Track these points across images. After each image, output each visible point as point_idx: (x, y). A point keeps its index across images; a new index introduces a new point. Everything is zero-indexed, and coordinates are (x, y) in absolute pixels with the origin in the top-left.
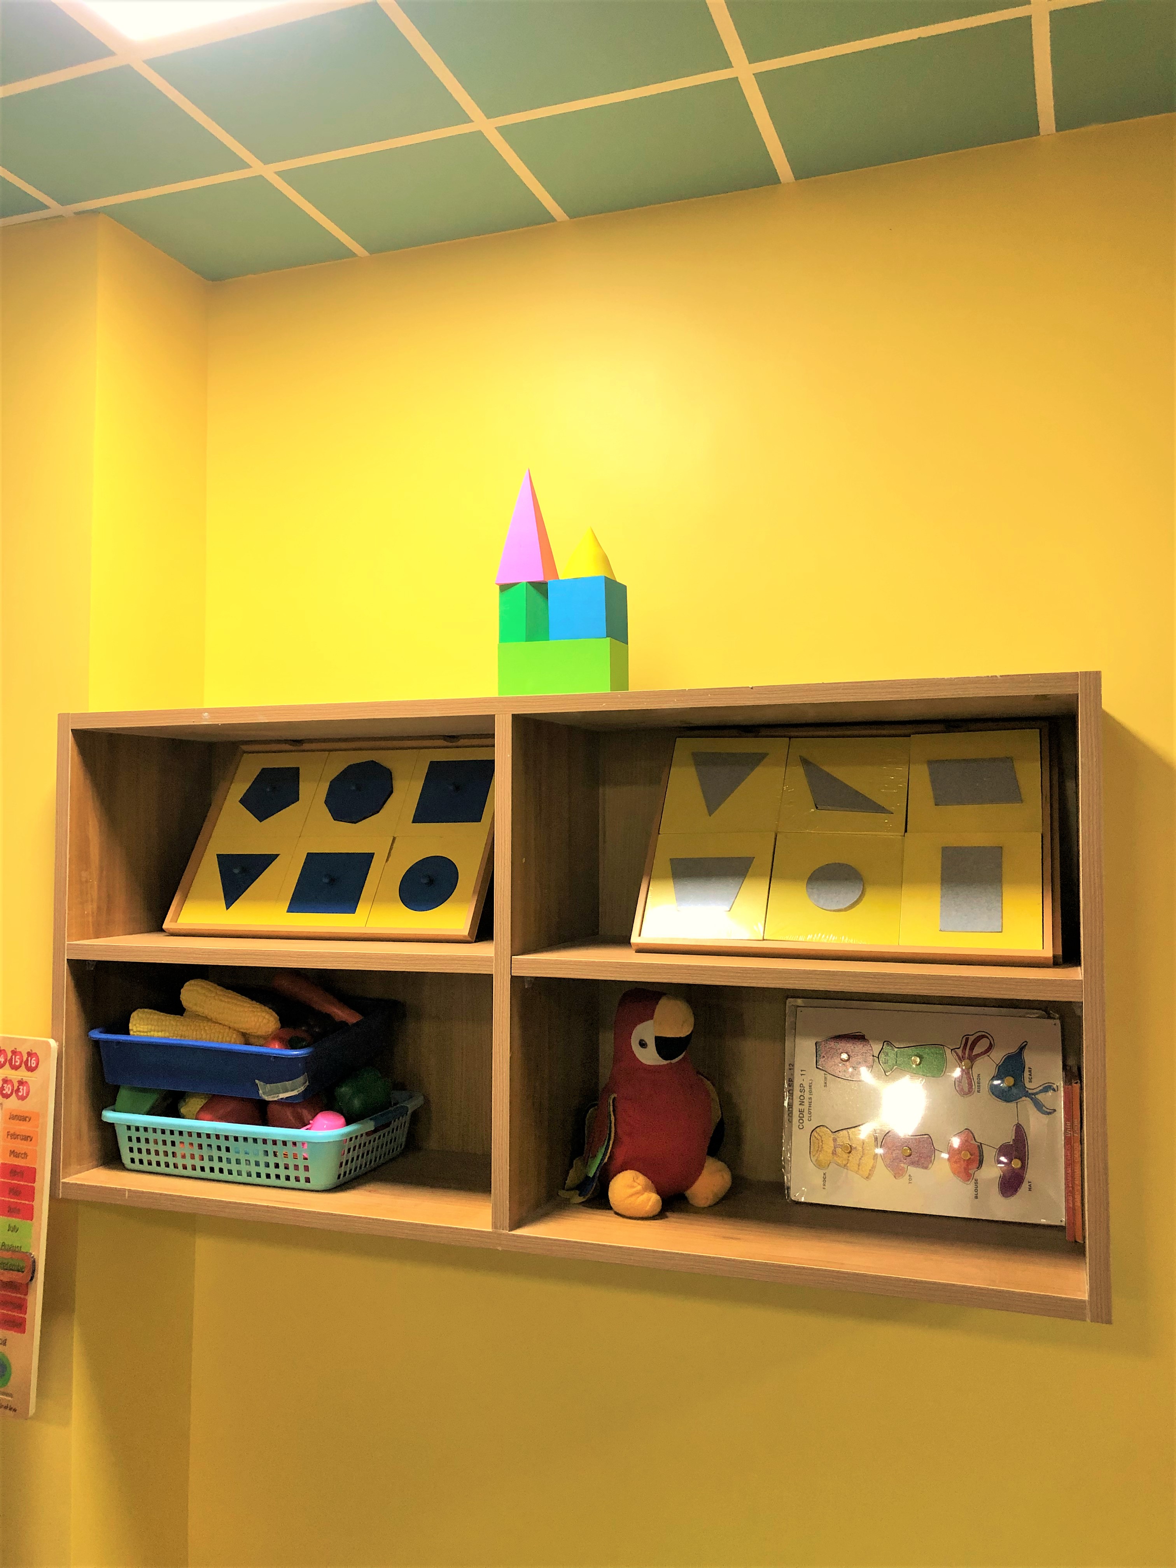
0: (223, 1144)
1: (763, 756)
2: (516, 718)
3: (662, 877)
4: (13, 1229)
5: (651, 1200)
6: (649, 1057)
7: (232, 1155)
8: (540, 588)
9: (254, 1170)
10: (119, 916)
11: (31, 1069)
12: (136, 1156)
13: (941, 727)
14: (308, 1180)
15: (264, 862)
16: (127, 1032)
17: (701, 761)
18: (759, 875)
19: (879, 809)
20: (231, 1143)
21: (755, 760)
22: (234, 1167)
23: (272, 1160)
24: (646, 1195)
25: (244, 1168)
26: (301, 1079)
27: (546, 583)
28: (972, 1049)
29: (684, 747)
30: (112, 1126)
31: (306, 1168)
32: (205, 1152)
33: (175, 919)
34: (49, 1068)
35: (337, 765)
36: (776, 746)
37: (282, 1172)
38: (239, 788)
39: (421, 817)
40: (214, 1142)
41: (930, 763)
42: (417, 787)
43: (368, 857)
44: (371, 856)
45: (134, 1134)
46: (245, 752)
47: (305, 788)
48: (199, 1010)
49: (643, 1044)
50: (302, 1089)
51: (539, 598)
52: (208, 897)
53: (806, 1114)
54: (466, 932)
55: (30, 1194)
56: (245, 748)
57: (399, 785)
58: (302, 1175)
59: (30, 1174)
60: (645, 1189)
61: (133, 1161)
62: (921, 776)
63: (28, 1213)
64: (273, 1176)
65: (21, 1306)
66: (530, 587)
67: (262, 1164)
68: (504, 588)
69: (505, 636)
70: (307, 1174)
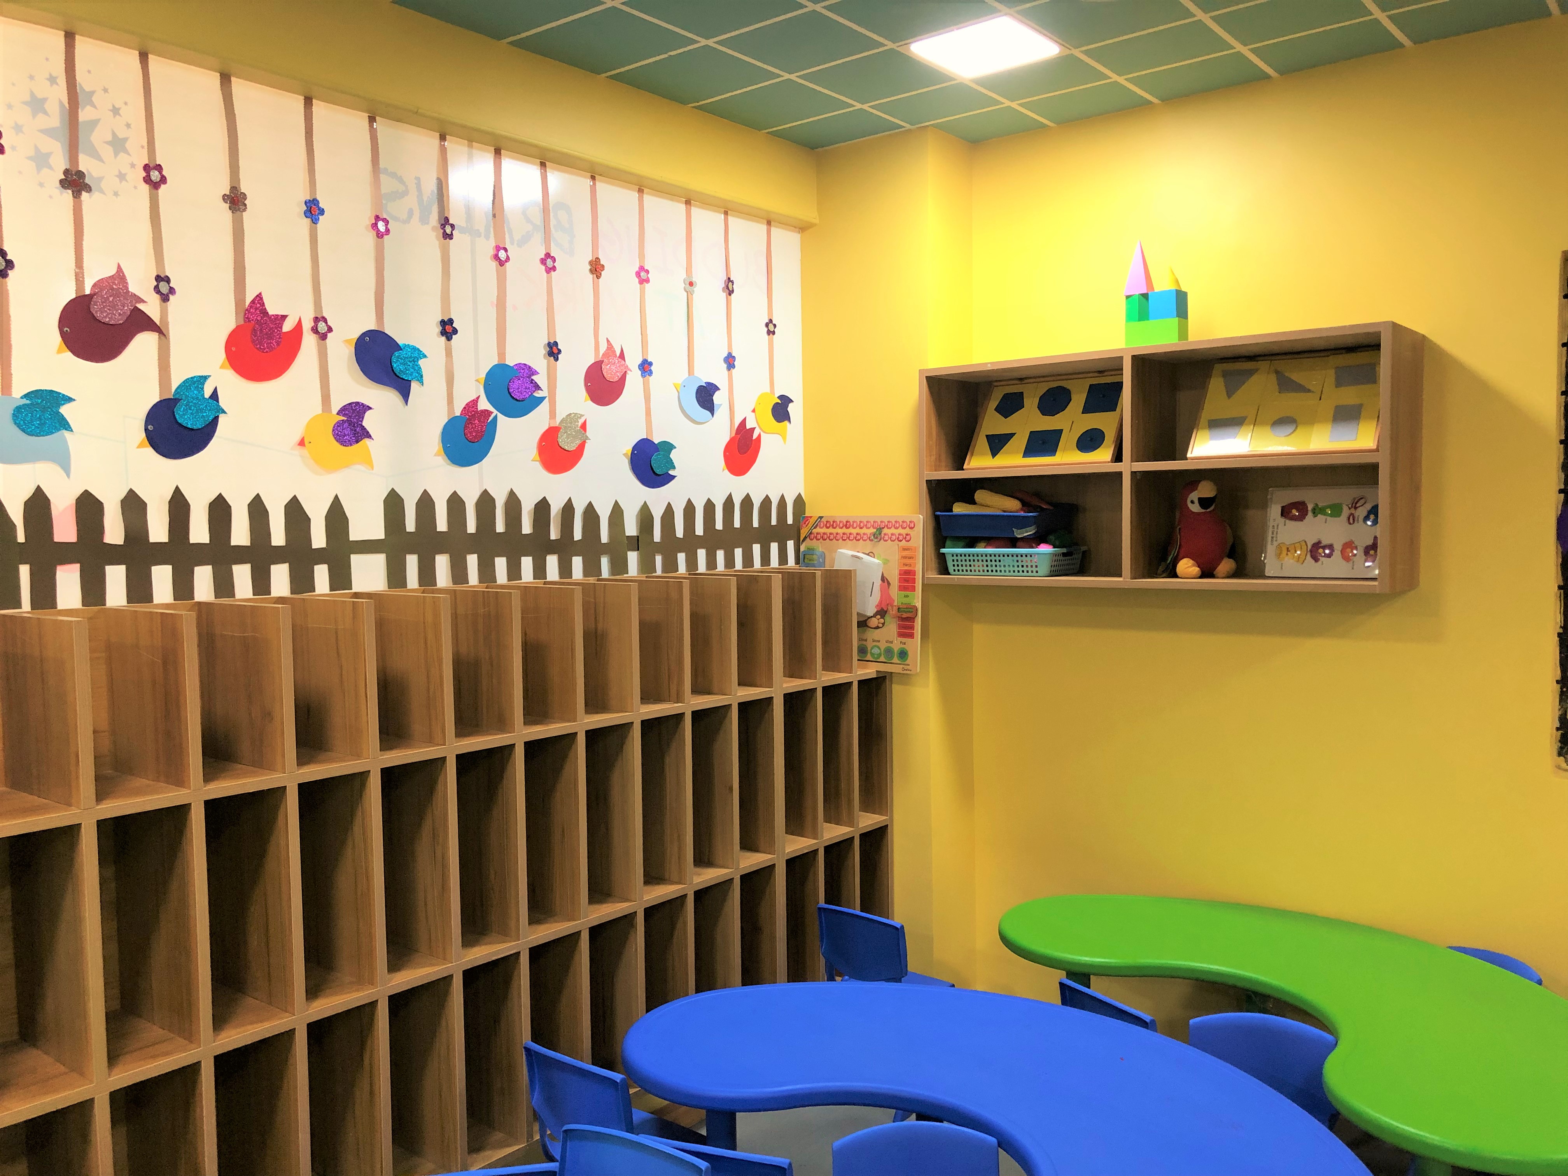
0: (997, 558)
1: (1257, 370)
2: (1133, 357)
3: (1203, 428)
4: (907, 596)
5: (1196, 570)
6: (1195, 508)
7: (1002, 563)
8: (1145, 296)
9: (1012, 569)
10: (943, 464)
11: (911, 528)
12: (956, 568)
13: (1344, 351)
14: (1037, 572)
15: (1008, 437)
16: (952, 511)
17: (1225, 374)
18: (1249, 424)
19: (1309, 391)
20: (1001, 558)
21: (1251, 373)
22: (1003, 569)
23: (1020, 564)
24: (1193, 568)
25: (1007, 569)
26: (1033, 527)
27: (1148, 294)
28: (1356, 503)
29: (1218, 368)
30: (944, 554)
31: (1036, 566)
32: (989, 563)
33: (969, 464)
34: (920, 527)
35: (1043, 388)
36: (1263, 365)
37: (1025, 569)
38: (993, 404)
39: (1086, 410)
40: (993, 558)
41: (1337, 368)
42: (1084, 396)
43: (1060, 432)
44: (1061, 431)
45: (955, 558)
46: (996, 386)
47: (1026, 402)
48: (983, 502)
49: (1192, 502)
50: (1034, 531)
51: (1144, 300)
52: (983, 454)
53: (1275, 539)
54: (1110, 460)
55: (914, 581)
56: (996, 384)
57: (1073, 397)
58: (1034, 569)
59: (913, 573)
60: (1193, 565)
61: (954, 570)
62: (1331, 374)
63: (913, 589)
64: (1021, 572)
65: (912, 628)
66: (1141, 297)
67: (1016, 566)
68: (1128, 297)
69: (1129, 318)
70: (1037, 569)
